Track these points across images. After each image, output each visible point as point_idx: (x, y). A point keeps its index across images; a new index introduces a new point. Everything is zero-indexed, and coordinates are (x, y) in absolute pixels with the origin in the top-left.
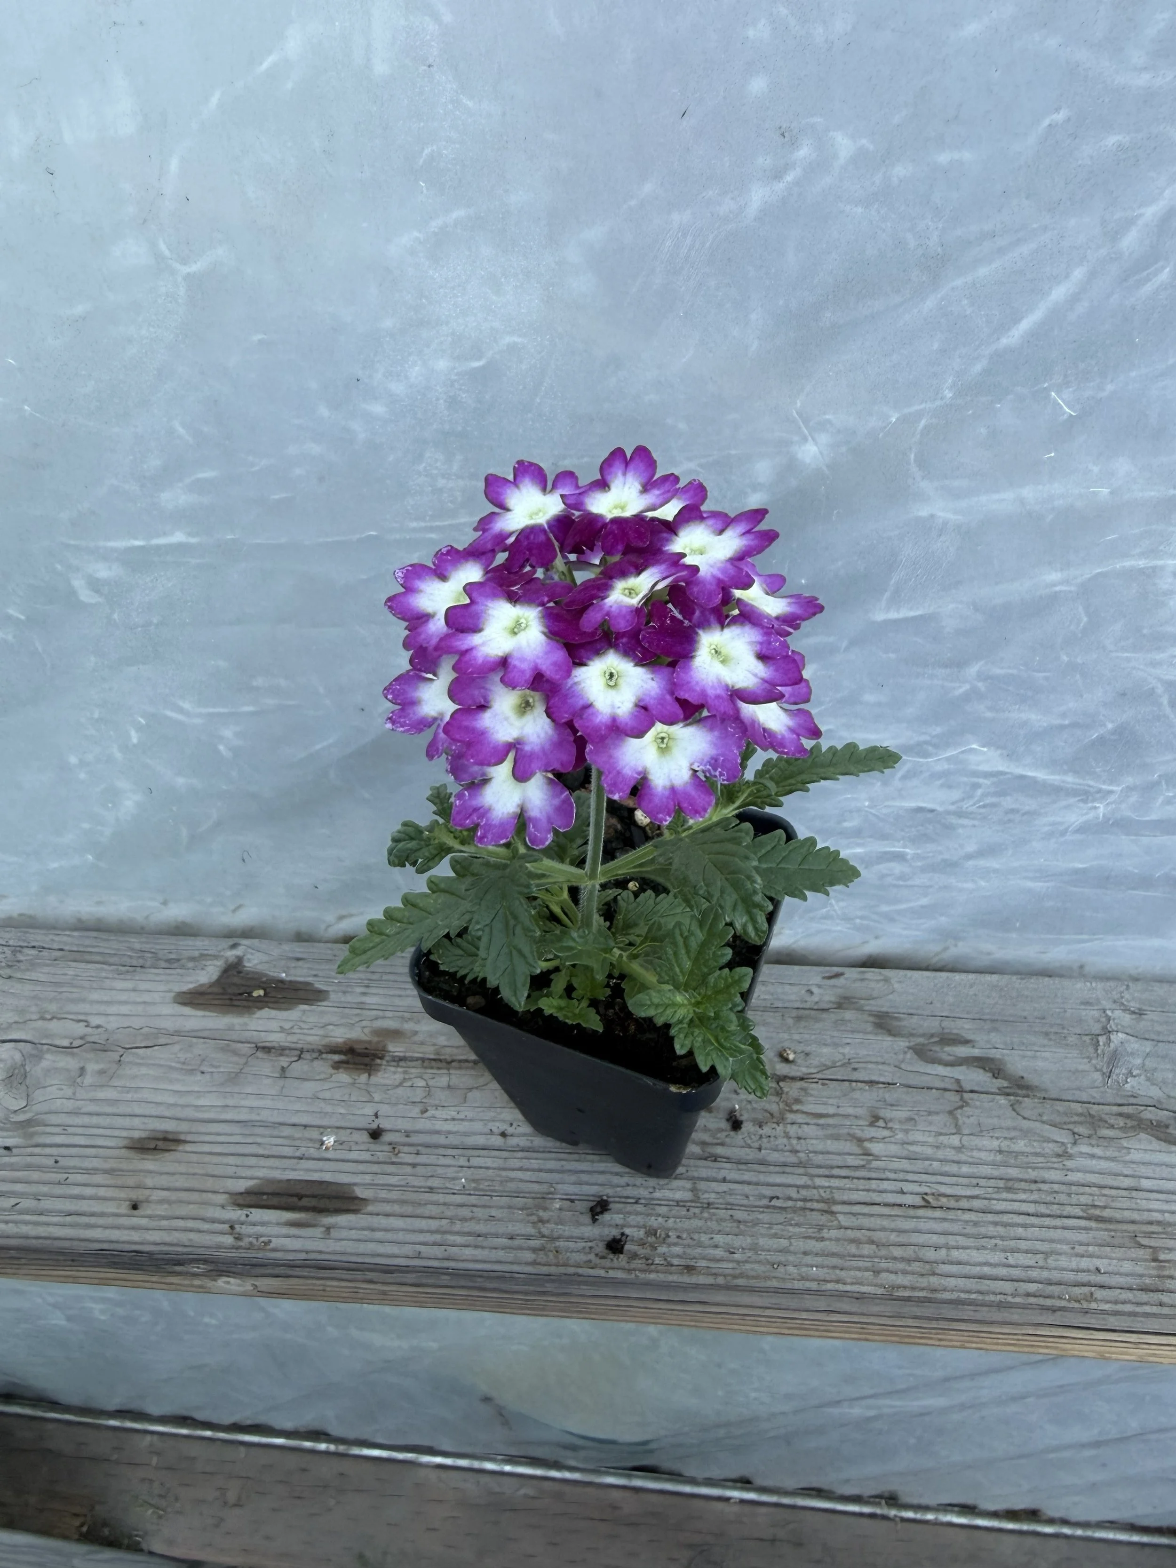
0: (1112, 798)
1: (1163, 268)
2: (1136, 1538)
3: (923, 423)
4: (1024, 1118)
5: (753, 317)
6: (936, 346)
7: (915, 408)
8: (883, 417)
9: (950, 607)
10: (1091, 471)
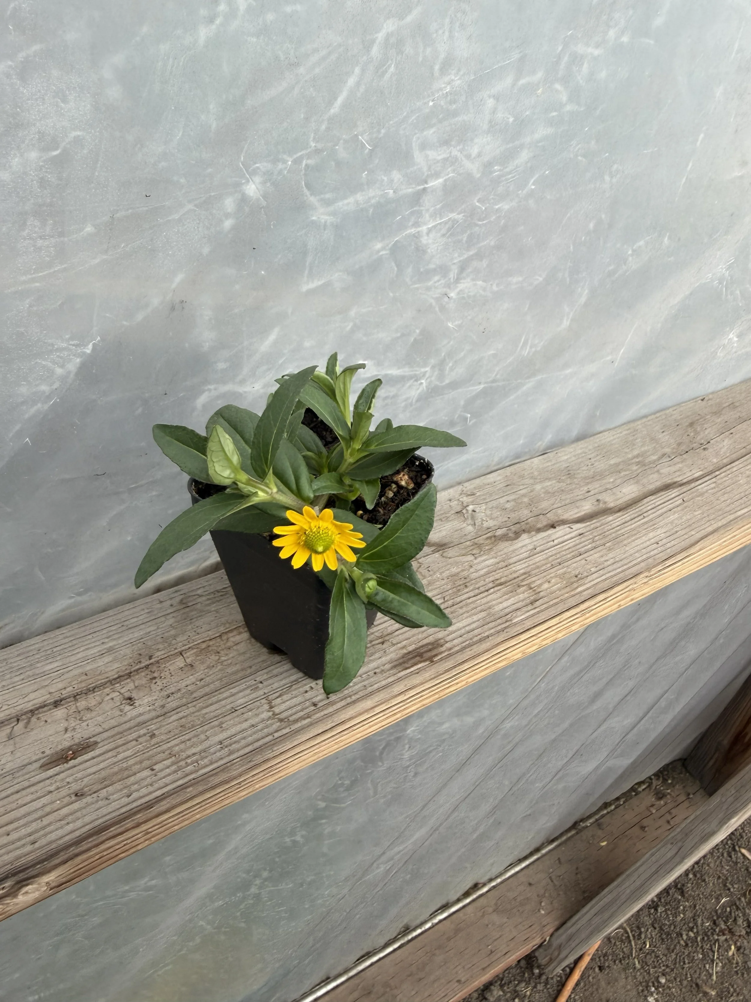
0: (427, 375)
1: (391, 64)
2: (523, 865)
3: (304, 162)
4: (450, 558)
5: (211, 107)
6: (302, 116)
7: (300, 154)
8: (285, 162)
9: (337, 275)
10: (384, 180)
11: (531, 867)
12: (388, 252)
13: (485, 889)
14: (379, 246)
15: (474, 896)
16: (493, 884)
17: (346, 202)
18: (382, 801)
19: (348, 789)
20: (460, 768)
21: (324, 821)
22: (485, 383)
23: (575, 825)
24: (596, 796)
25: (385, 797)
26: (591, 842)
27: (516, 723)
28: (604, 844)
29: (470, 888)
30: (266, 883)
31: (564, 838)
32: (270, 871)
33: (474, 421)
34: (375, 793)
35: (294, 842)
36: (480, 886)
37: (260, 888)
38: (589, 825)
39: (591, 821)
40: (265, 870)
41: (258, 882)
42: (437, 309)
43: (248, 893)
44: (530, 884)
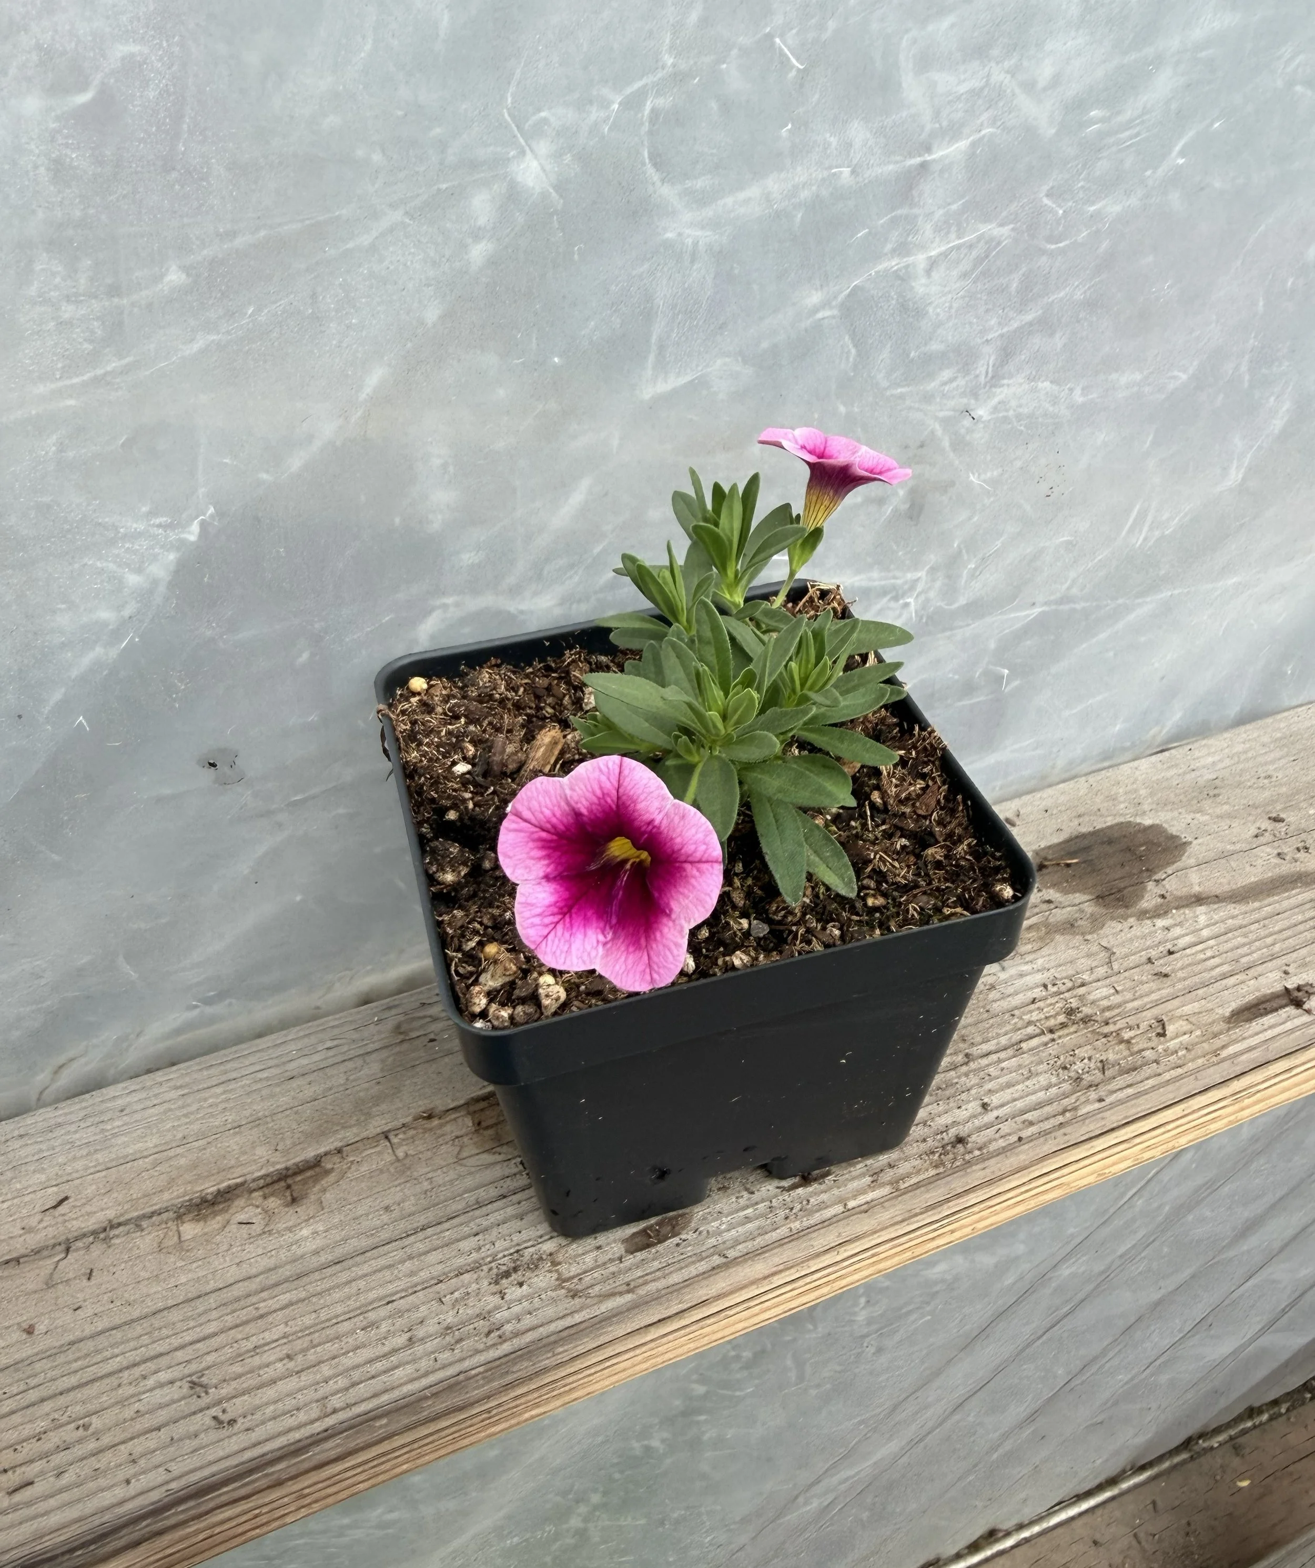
0: (920, 587)
3: (649, 105)
7: (637, 85)
8: (605, 104)
9: (719, 362)
10: (830, 144)
11: (1099, 1512)
12: (835, 312)
13: (1009, 1542)
14: (815, 298)
15: (988, 1553)
16: (1026, 1534)
17: (741, 196)
18: (813, 1392)
19: (748, 1366)
20: (969, 1344)
21: (702, 1418)
22: (1046, 604)
23: (1187, 1444)
24: (1234, 1396)
25: (818, 1386)
26: (1218, 1478)
27: (1083, 1269)
28: (1245, 1484)
29: (981, 1537)
30: (597, 1513)
31: (1166, 1465)
32: (605, 1493)
33: (1016, 683)
34: (801, 1378)
35: (648, 1449)
36: (1001, 1534)
37: (586, 1520)
38: (1216, 1445)
39: (1222, 1438)
40: (595, 1490)
41: (583, 1509)
42: (946, 443)
43: (565, 1526)
44: (1095, 1543)
